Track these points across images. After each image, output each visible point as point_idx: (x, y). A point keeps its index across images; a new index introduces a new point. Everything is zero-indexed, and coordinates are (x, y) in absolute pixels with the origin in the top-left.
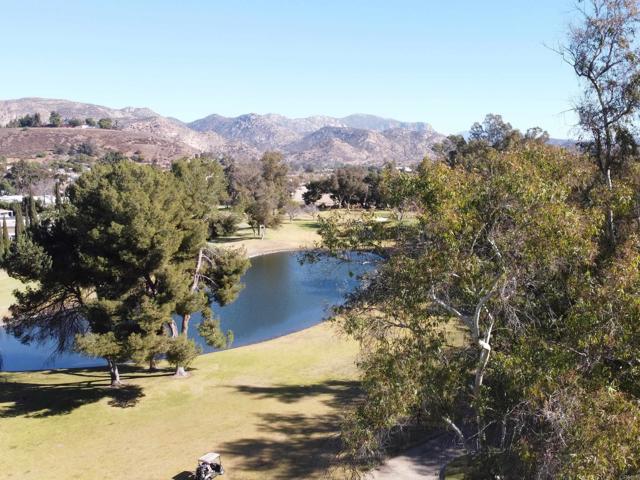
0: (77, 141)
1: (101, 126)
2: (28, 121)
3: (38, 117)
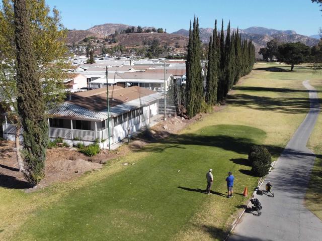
0: (150, 39)
1: (159, 32)
2: (130, 31)
3: (133, 28)
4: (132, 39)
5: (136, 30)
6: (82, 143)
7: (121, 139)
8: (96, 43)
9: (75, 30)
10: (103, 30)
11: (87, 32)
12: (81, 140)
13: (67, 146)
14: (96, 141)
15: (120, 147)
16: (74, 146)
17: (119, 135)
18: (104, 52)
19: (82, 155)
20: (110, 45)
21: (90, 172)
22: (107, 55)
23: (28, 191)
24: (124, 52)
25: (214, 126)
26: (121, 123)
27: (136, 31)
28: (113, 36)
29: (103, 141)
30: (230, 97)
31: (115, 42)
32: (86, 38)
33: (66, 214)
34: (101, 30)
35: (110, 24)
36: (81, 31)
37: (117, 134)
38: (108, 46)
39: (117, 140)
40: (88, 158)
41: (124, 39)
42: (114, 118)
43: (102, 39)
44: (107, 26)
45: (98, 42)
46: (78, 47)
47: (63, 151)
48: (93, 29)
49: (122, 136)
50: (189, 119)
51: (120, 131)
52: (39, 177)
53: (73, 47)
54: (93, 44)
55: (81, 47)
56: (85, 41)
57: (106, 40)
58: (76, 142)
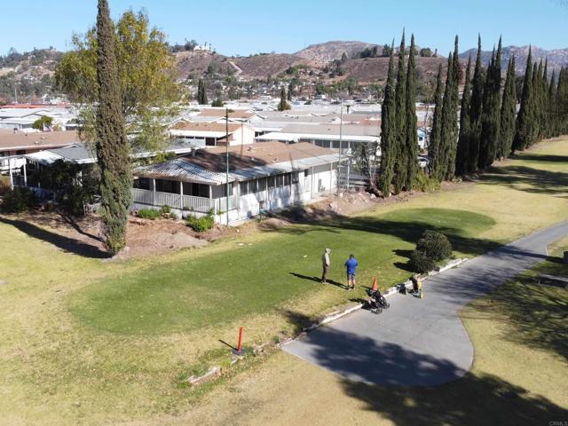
1: (423, 55)
2: (368, 54)
3: (375, 49)
4: (372, 68)
5: (380, 52)
6: (193, 214)
7: (254, 214)
8: (308, 76)
9: (273, 53)
10: (324, 52)
11: (295, 57)
12: (192, 210)
13: (174, 217)
14: (210, 213)
15: (245, 224)
16: (183, 218)
17: (250, 208)
18: (319, 91)
19: (189, 229)
20: (332, 80)
21: (189, 248)
22: (323, 97)
23: (105, 260)
24: (355, 92)
25: (417, 209)
26: (254, 190)
27: (381, 54)
28: (338, 63)
29: (220, 213)
30: (496, 170)
31: (340, 74)
32: (290, 68)
33: (133, 284)
34: (320, 53)
35: (337, 43)
36: (284, 55)
37: (246, 207)
38: (328, 81)
39: (245, 214)
40: (195, 233)
41: (357, 68)
42: (241, 183)
43: (319, 68)
44: (332, 45)
45: (311, 74)
46: (276, 83)
47: (167, 223)
48: (307, 51)
49: (255, 211)
50: (382, 197)
51: (251, 202)
52: (118, 244)
53: (268, 83)
54: (302, 77)
55: (281, 83)
56: (289, 72)
57: (325, 70)
58: (186, 213)
